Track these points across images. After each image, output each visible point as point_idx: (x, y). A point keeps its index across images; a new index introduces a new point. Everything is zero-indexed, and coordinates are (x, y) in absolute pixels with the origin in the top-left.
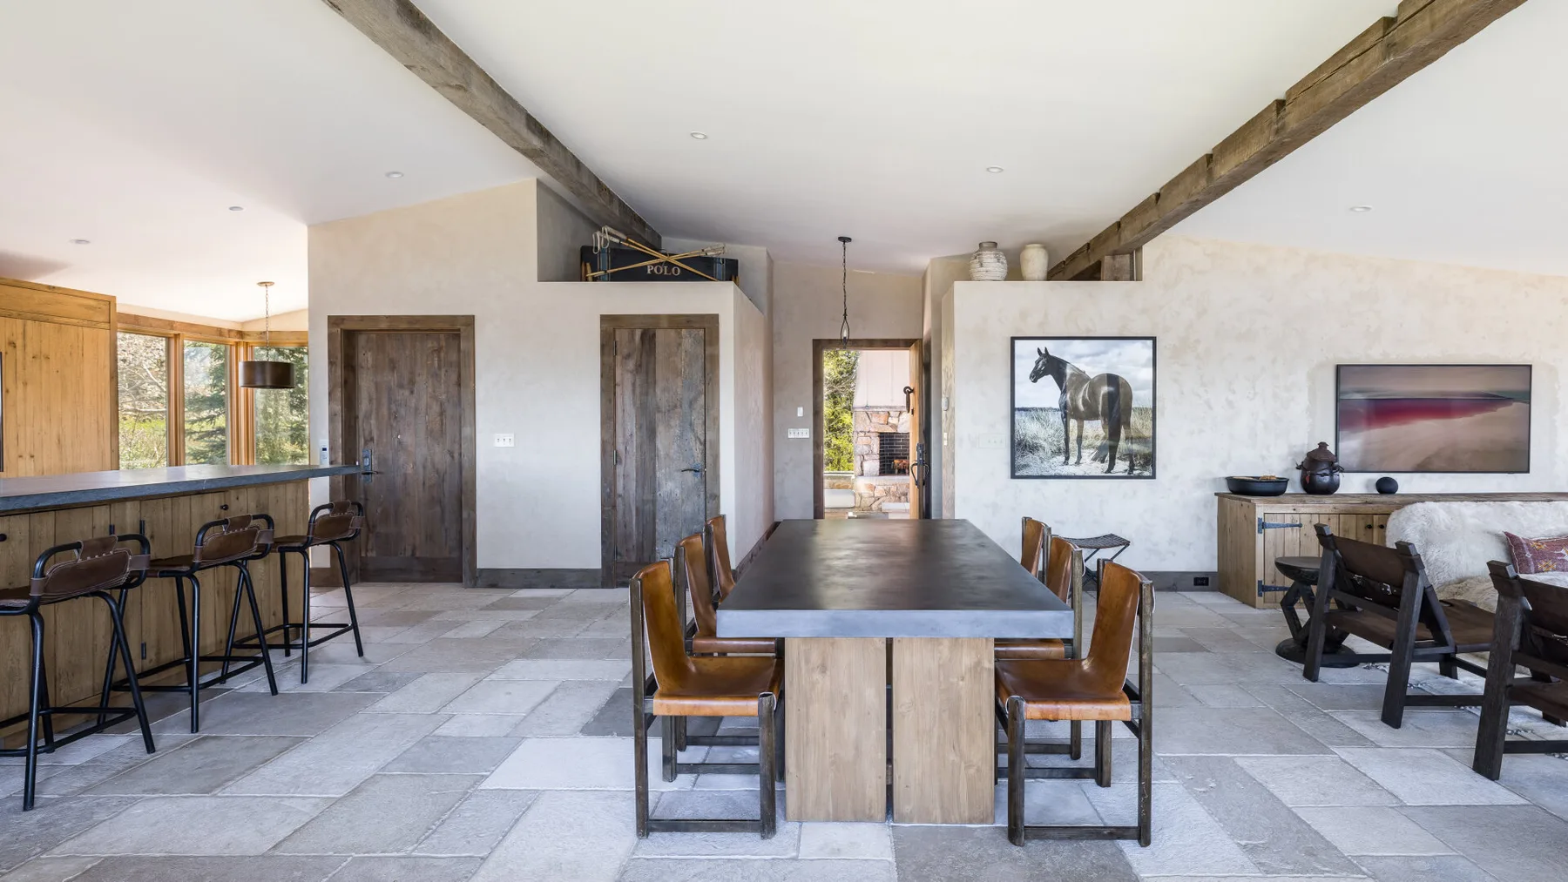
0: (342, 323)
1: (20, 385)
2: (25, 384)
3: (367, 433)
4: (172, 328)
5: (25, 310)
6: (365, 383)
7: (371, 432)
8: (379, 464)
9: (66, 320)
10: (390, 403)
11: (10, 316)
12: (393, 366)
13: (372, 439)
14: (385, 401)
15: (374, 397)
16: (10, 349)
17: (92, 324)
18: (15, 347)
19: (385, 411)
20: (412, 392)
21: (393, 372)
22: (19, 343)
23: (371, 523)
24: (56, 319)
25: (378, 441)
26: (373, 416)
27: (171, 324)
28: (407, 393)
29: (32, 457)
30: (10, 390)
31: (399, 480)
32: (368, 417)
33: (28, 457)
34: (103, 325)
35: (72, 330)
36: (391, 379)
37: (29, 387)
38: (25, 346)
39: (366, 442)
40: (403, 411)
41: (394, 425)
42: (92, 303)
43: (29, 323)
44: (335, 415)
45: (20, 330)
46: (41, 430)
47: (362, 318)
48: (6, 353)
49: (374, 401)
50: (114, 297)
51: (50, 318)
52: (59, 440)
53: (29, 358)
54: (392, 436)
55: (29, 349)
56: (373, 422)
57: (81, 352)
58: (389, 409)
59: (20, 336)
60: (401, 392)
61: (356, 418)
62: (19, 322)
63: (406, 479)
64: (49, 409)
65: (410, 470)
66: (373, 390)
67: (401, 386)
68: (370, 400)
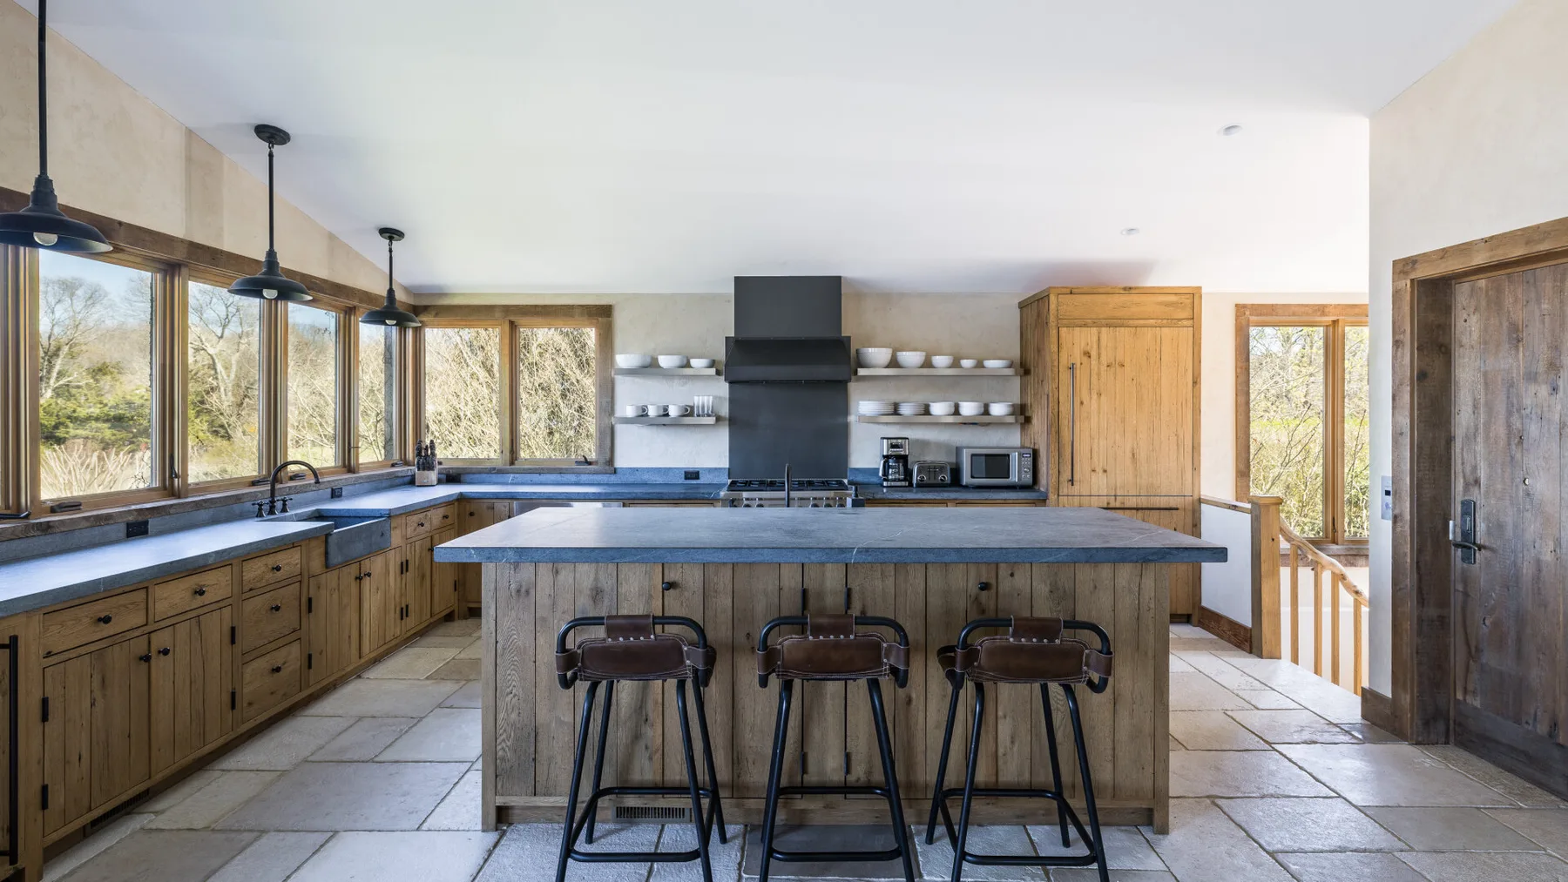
0: (1413, 269)
1: (1095, 396)
2: (1100, 395)
3: (1468, 469)
4: (1323, 314)
5: (1101, 317)
6: (1467, 373)
7: (1475, 468)
8: (1489, 532)
9: (1142, 322)
10: (1509, 414)
11: (1085, 325)
12: (1516, 337)
13: (1477, 482)
14: (1501, 408)
15: (1482, 401)
16: (1085, 359)
17: (1173, 322)
18: (1090, 357)
19: (1500, 429)
20: (1555, 389)
21: (1517, 348)
22: (1094, 354)
23: (1473, 644)
24: (1131, 322)
25: (1488, 487)
26: (1480, 439)
27: (1322, 309)
28: (1544, 391)
29: (1105, 471)
30: (1085, 402)
31: (1527, 570)
32: (1471, 438)
33: (1101, 471)
34: (1185, 323)
35: (1149, 333)
36: (1508, 363)
37: (1103, 397)
38: (1099, 355)
39: (1467, 486)
40: (1533, 429)
41: (1518, 456)
42: (1173, 298)
43: (1104, 330)
44: (1401, 434)
45: (1095, 339)
46: (1115, 443)
47: (1444, 253)
48: (1081, 364)
49: (1482, 410)
50: (1200, 288)
51: (1125, 322)
52: (1133, 454)
53: (1104, 368)
54: (1513, 480)
55: (1103, 358)
56: (1480, 447)
57: (1158, 357)
58: (1509, 426)
59: (1095, 346)
60: (1533, 388)
61: (1450, 440)
62: (1094, 330)
63: (1540, 570)
64: (1123, 420)
65: (1548, 557)
66: (1481, 387)
67: (1531, 377)
68: (1475, 407)
